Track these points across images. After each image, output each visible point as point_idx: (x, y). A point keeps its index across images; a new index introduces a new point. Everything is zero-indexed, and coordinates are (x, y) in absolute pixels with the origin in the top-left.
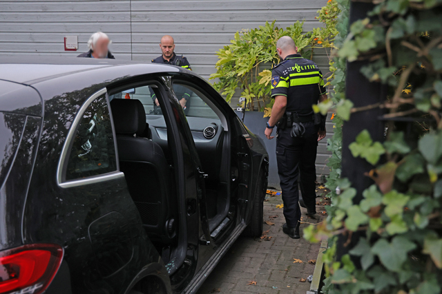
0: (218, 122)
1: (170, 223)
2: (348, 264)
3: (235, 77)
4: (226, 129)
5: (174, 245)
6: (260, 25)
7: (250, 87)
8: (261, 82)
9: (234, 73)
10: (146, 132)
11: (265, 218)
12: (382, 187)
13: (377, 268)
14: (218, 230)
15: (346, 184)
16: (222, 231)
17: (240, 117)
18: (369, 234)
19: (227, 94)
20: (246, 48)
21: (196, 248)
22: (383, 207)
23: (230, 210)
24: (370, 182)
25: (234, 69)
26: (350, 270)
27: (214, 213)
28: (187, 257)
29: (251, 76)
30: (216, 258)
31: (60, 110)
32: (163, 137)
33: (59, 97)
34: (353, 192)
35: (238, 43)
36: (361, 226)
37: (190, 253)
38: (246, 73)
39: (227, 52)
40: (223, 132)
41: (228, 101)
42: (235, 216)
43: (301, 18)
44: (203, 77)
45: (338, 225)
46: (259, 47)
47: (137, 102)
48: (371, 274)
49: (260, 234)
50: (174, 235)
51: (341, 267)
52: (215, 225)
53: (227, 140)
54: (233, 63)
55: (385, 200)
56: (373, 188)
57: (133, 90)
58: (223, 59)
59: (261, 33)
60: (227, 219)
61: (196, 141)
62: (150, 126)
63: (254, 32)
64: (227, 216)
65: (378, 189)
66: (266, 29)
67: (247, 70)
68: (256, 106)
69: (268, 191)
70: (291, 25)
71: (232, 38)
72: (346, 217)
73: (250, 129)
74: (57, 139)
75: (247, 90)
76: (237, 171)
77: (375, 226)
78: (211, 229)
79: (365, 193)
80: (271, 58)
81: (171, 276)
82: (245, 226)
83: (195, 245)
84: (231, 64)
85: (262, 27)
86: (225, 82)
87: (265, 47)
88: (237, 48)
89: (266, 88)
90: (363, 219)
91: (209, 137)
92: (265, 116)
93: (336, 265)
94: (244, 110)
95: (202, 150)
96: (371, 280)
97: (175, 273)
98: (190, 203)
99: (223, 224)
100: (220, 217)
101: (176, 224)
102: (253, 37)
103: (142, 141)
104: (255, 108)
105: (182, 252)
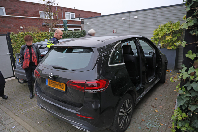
0: (153, 51)
1: (138, 77)
2: (183, 89)
3: (158, 38)
4: (155, 52)
5: (139, 83)
6: (166, 23)
7: (163, 41)
8: (166, 39)
9: (158, 37)
10: (132, 53)
11: (166, 78)
12: (195, 67)
13: (192, 90)
14: (151, 80)
15: (184, 66)
16: (152, 80)
17: (159, 49)
18: (190, 81)
19: (156, 43)
20: (162, 30)
21: (145, 84)
22: (195, 72)
23: (155, 75)
24: (191, 65)
25: (158, 36)
26: (184, 91)
27: (150, 76)
28: (142, 86)
29: (163, 38)
30: (150, 88)
31: (110, 47)
32: (137, 54)
33: (110, 44)
34: (186, 68)
35: (160, 28)
36: (187, 78)
37: (143, 86)
38: (162, 37)
39: (156, 31)
40: (154, 53)
41: (156, 45)
42: (157, 77)
43: (179, 20)
44: (148, 38)
45: (181, 77)
46: (166, 29)
47: (130, 45)
48: (190, 92)
49: (164, 82)
50: (139, 80)
51: (181, 89)
52: (150, 79)
53: (155, 56)
54: (158, 34)
55: (195, 71)
56: (192, 67)
57: (128, 42)
58: (155, 33)
59: (166, 25)
60: (154, 78)
61: (145, 56)
62: (134, 52)
63: (164, 25)
64: (154, 77)
65: (194, 68)
66: (168, 24)
67: (162, 36)
68: (165, 46)
69: (167, 70)
70: (176, 22)
71: (158, 27)
72: (183, 75)
73: (162, 52)
74: (109, 55)
75: (162, 42)
76: (157, 65)
77: (192, 78)
78: (149, 80)
79: (190, 69)
80: (169, 32)
81: (137, 91)
82: (159, 80)
83: (144, 84)
84: (157, 35)
85: (167, 23)
86: (156, 40)
87: (168, 29)
88: (159, 30)
89: (168, 41)
90: (188, 76)
91: (150, 55)
92: (167, 49)
93: (180, 89)
94: (160, 47)
95: (147, 58)
96: (190, 94)
97: (139, 90)
98: (143, 72)
99: (153, 79)
100: (152, 77)
101: (140, 78)
102: (164, 27)
103: (131, 55)
104: (164, 47)
105: (141, 85)
